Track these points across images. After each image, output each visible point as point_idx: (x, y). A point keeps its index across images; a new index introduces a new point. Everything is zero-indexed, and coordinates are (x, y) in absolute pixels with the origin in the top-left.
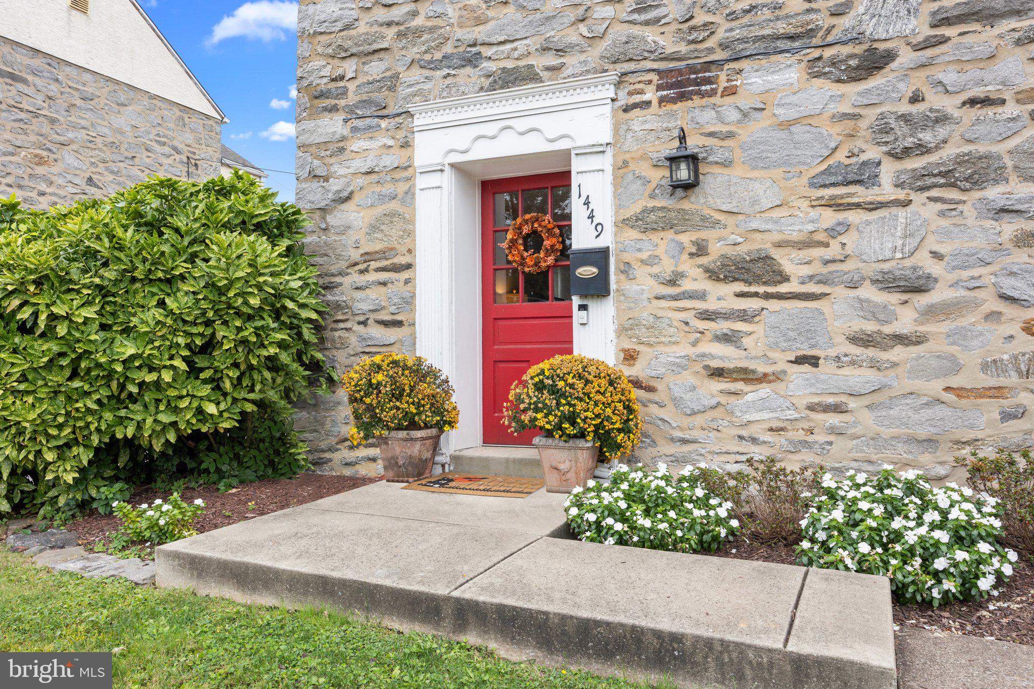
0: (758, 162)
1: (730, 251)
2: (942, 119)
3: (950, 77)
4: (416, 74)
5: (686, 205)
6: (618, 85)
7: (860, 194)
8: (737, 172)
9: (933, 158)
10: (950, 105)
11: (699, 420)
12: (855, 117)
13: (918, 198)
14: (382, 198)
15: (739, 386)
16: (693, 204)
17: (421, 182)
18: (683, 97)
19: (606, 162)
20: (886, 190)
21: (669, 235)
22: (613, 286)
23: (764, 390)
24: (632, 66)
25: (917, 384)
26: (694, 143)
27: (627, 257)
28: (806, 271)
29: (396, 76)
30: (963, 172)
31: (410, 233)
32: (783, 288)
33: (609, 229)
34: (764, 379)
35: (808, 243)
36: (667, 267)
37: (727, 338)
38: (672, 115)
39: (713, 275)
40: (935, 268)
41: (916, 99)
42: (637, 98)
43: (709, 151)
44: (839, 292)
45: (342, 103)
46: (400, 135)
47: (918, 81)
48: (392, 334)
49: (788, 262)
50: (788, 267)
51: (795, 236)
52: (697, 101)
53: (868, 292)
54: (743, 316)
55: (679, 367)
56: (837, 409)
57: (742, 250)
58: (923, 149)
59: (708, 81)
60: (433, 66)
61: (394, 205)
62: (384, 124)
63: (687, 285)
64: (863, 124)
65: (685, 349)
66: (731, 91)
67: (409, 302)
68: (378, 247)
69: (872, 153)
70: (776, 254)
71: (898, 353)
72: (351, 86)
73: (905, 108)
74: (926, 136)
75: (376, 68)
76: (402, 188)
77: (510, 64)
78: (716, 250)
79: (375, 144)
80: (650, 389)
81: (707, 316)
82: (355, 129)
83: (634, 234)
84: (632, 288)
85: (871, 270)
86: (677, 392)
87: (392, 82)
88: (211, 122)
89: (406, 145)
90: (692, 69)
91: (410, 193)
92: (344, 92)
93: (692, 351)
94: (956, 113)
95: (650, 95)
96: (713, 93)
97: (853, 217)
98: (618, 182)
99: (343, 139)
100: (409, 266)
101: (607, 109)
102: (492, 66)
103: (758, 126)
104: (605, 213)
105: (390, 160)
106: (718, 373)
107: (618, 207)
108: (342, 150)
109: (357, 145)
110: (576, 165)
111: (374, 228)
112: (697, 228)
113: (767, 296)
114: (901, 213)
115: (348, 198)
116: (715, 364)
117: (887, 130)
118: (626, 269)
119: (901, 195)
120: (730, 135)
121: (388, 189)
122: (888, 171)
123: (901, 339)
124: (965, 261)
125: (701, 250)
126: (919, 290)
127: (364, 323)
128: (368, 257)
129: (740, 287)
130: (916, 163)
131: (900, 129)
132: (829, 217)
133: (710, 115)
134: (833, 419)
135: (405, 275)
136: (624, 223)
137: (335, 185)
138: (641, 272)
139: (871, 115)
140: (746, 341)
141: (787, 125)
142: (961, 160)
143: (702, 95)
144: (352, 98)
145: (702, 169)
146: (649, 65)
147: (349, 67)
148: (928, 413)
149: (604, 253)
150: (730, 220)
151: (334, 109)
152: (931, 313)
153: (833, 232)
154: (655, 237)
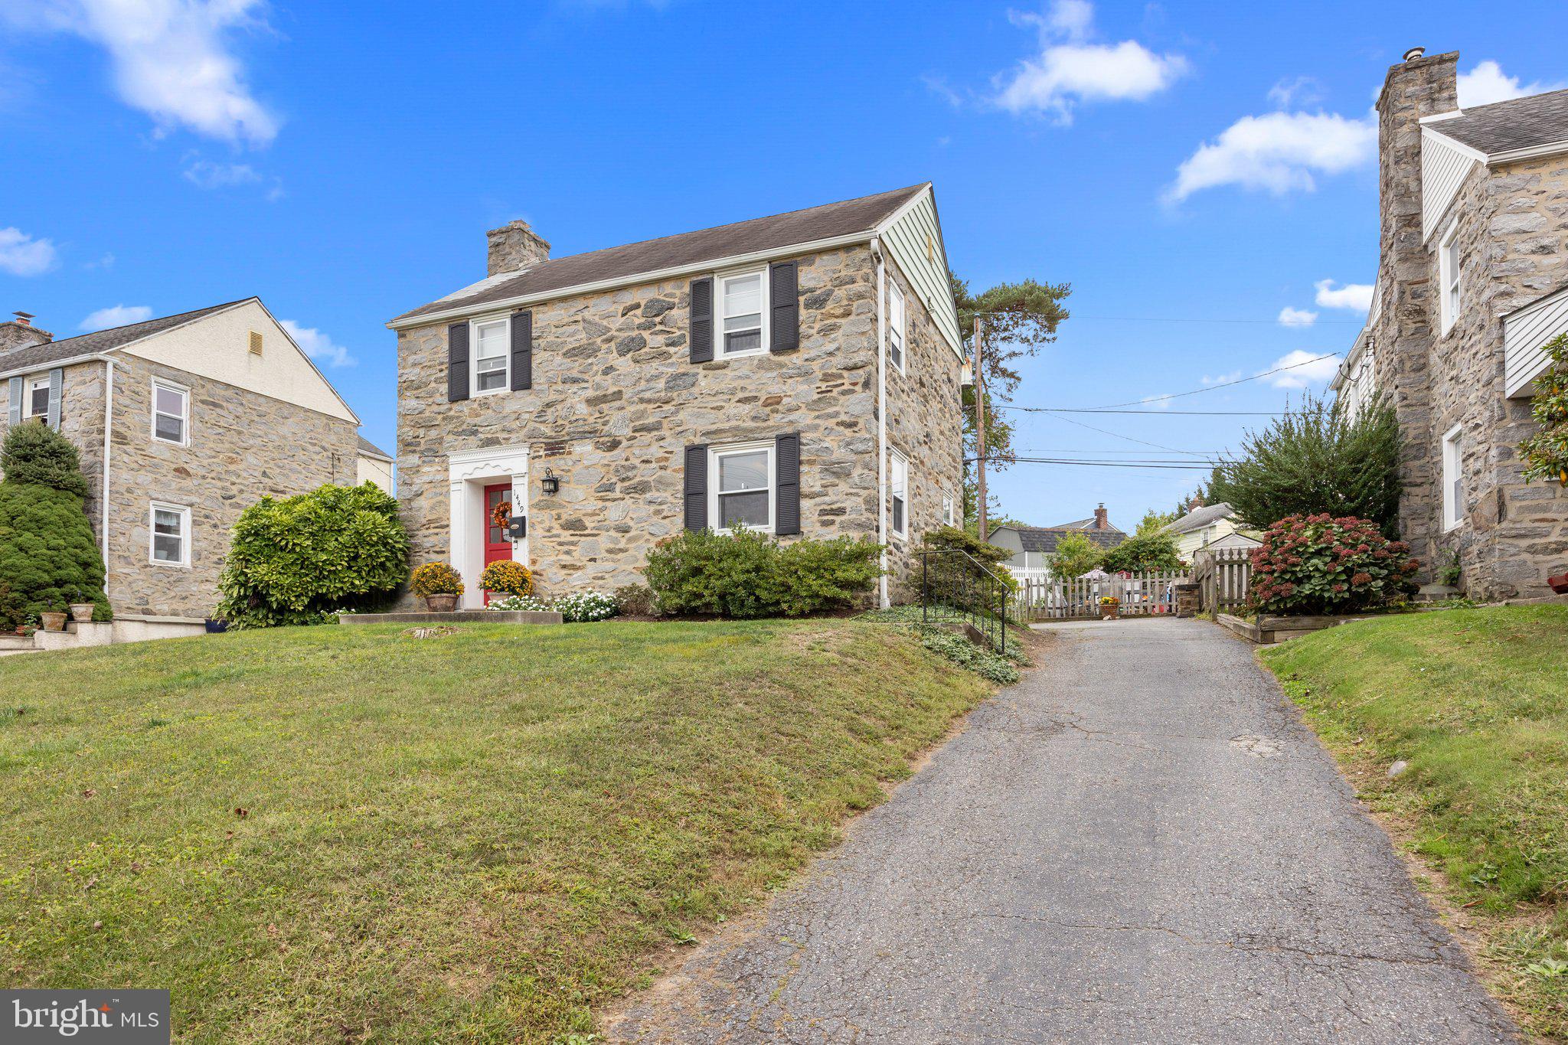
0: (579, 482)
1: (569, 518)
2: (634, 467)
3: (637, 452)
4: (451, 437)
5: (554, 499)
6: (530, 448)
7: (611, 495)
8: (572, 485)
9: (632, 482)
10: (636, 462)
11: (558, 586)
12: (609, 465)
13: (627, 497)
14: (436, 494)
15: (572, 571)
16: (557, 498)
17: (453, 487)
18: (553, 454)
19: (526, 480)
20: (617, 494)
21: (548, 511)
22: (527, 532)
23: (580, 573)
24: (535, 440)
25: (626, 567)
26: (556, 473)
27: (533, 520)
28: (593, 525)
29: (442, 438)
30: (640, 487)
31: (448, 511)
32: (586, 532)
33: (526, 508)
34: (579, 568)
35: (594, 514)
36: (547, 524)
37: (568, 553)
38: (549, 462)
39: (564, 527)
40: (631, 523)
41: (626, 460)
42: (537, 454)
43: (562, 477)
44: (603, 533)
45: (418, 449)
46: (444, 465)
47: (628, 453)
48: (440, 557)
49: (589, 523)
50: (587, 524)
51: (590, 512)
52: (558, 456)
53: (612, 533)
54: (573, 543)
55: (551, 565)
56: (602, 578)
57: (573, 517)
58: (628, 479)
59: (563, 448)
60: (458, 434)
61: (441, 498)
62: (437, 460)
63: (554, 532)
64: (612, 468)
65: (554, 558)
66: (570, 453)
67: (447, 542)
68: (434, 517)
69: (614, 480)
70: (584, 519)
71: (621, 556)
72: (423, 441)
73: (624, 463)
74: (630, 474)
75: (433, 434)
76: (446, 489)
77: (489, 436)
78: (565, 517)
79: (433, 469)
80: (541, 575)
81: (561, 544)
82: (424, 462)
83: (536, 511)
84: (535, 533)
85: (612, 525)
86: (550, 575)
87: (440, 440)
88: (350, 426)
89: (447, 470)
90: (557, 443)
91: (448, 492)
92: (419, 444)
93: (555, 558)
94: (638, 465)
95: (542, 453)
96: (563, 453)
97: (608, 504)
98: (530, 489)
99: (419, 466)
100: (448, 526)
101: (525, 458)
102: (482, 436)
103: (579, 468)
104: (525, 503)
105: (439, 477)
106: (564, 567)
107: (530, 500)
108: (418, 471)
109: (425, 469)
110: (514, 482)
111: (432, 508)
112: (558, 508)
113: (581, 535)
114: (622, 502)
115: (421, 494)
116: (563, 563)
117: (617, 471)
118: (533, 525)
119: (621, 496)
120: (569, 471)
121: (438, 490)
122: (619, 487)
123: (621, 550)
124: (640, 521)
125: (559, 518)
126: (627, 532)
127: (428, 553)
128: (430, 521)
129: (572, 532)
130: (627, 484)
131: (622, 470)
132: (600, 504)
133: (562, 462)
134: (601, 582)
135: (446, 530)
136: (532, 506)
137: (415, 488)
138: (538, 526)
139: (613, 465)
140: (574, 554)
141: (587, 467)
142: (639, 483)
143: (560, 454)
144: (422, 447)
145: (560, 484)
146: (541, 440)
147: (421, 432)
148: (629, 578)
149: (523, 518)
150: (569, 505)
151: (414, 452)
152: (630, 540)
153: (602, 510)
154: (543, 512)
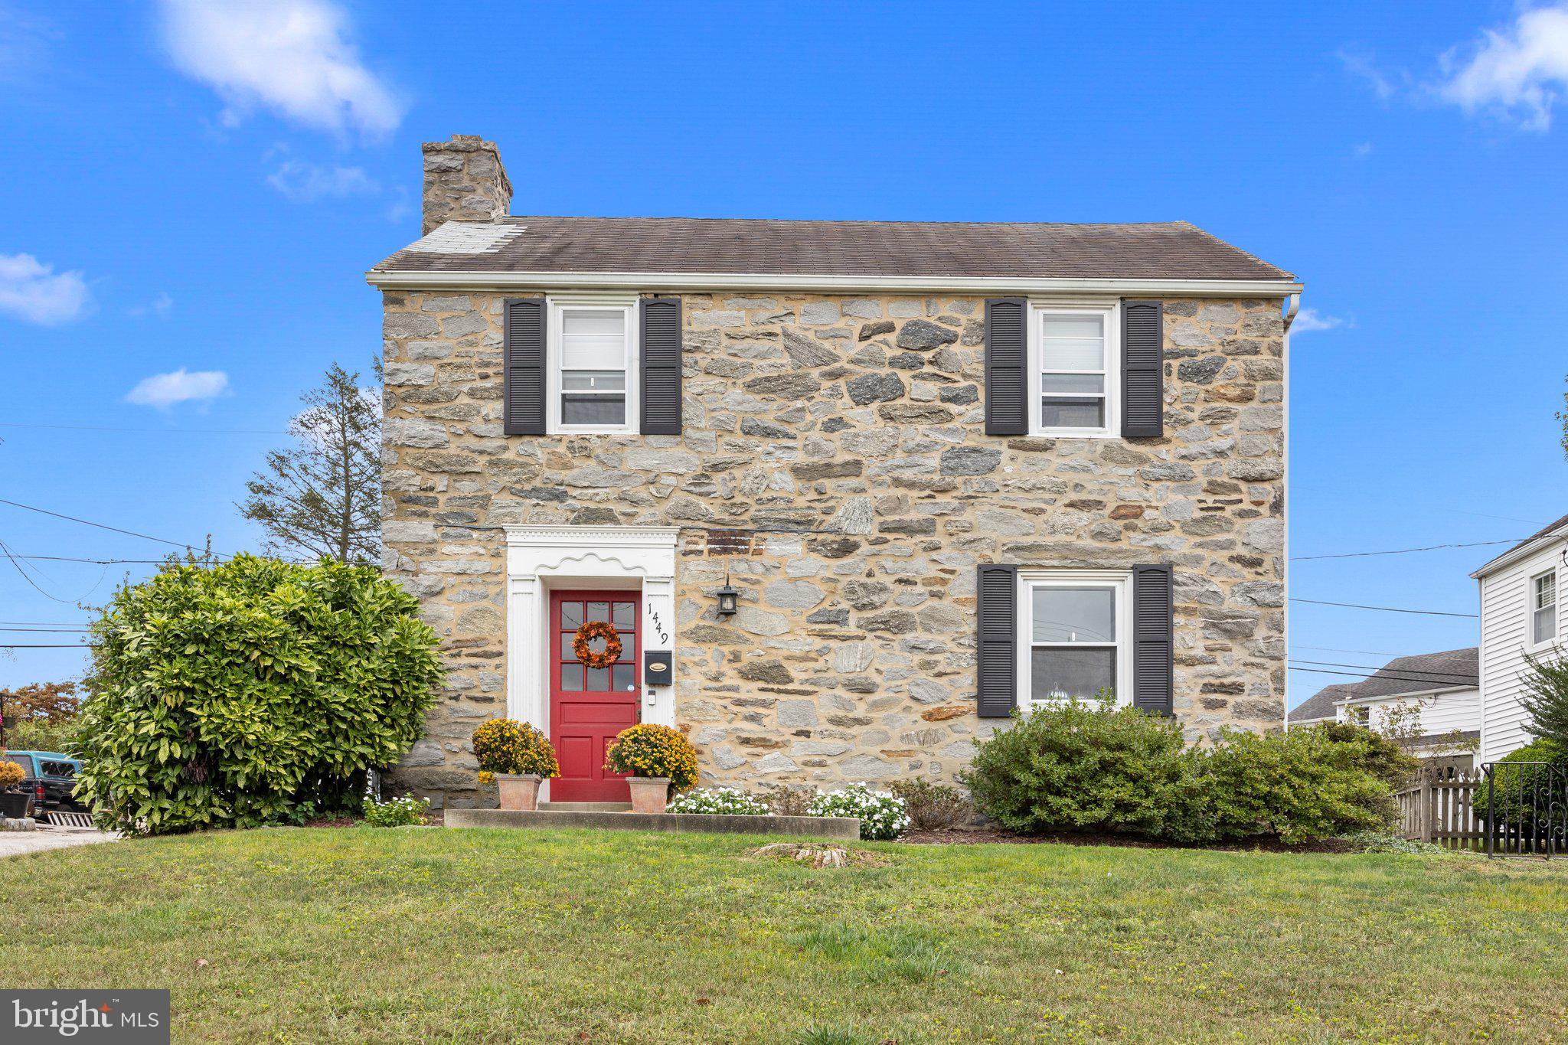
0: (774, 602)
1: (756, 660)
2: (883, 589)
3: (889, 564)
4: (506, 499)
5: (726, 626)
6: (679, 535)
7: (837, 630)
8: (761, 607)
9: (878, 612)
10: (888, 581)
11: (732, 773)
12: (835, 581)
13: (870, 636)
14: (473, 596)
15: (760, 750)
16: (730, 626)
17: (512, 588)
18: (725, 551)
19: (670, 590)
20: (852, 629)
21: (714, 646)
22: (674, 679)
23: (776, 753)
24: (689, 523)
25: (866, 749)
26: (734, 584)
27: (683, 659)
28: (804, 676)
29: (488, 497)
30: (894, 622)
31: (502, 628)
32: (790, 687)
33: (671, 638)
34: (776, 745)
35: (805, 659)
36: (712, 668)
37: (753, 718)
38: (718, 563)
39: (745, 675)
40: (877, 679)
41: (870, 575)
42: (693, 547)
43: (744, 591)
44: (824, 691)
45: (433, 511)
46: (492, 546)
47: (871, 563)
48: (483, 709)
49: (793, 670)
50: (793, 673)
51: (798, 653)
52: (735, 555)
53: (840, 691)
54: (764, 704)
55: (717, 738)
56: (821, 764)
57: (764, 660)
58: (873, 606)
59: (743, 543)
60: (527, 494)
61: (484, 604)
62: (475, 534)
63: (726, 681)
64: (840, 586)
65: (724, 725)
66: (758, 552)
67: (501, 683)
68: (470, 636)
69: (845, 605)
70: (785, 664)
71: (856, 730)
72: (442, 498)
73: (864, 579)
74: (875, 599)
75: (467, 487)
76: (493, 590)
77: (592, 506)
78: (747, 658)
79: (466, 551)
80: (699, 751)
81: (740, 703)
82: (446, 535)
83: (689, 643)
84: (687, 681)
85: (842, 678)
86: (718, 754)
87: (485, 501)
89: (497, 555)
90: (732, 533)
91: (502, 595)
92: (435, 502)
93: (729, 727)
94: (891, 587)
95: (702, 546)
96: (746, 552)
97: (833, 644)
98: (678, 605)
99: (434, 541)
100: (500, 654)
101: (672, 552)
102: (578, 504)
103: (775, 579)
104: (669, 626)
105: (483, 565)
106: (746, 741)
107: (678, 623)
108: (432, 551)
109: (449, 548)
110: (646, 590)
111: (466, 620)
112: (734, 643)
113: (779, 691)
114: (860, 644)
115: (439, 593)
116: (744, 735)
117: (853, 592)
118: (683, 667)
119: (860, 632)
120: (757, 582)
121: (478, 589)
122: (853, 617)
123: (858, 721)
124: (896, 675)
125: (736, 658)
126: (868, 692)
127: (456, 698)
128: (460, 644)
129: (762, 684)
130: (869, 614)
131: (861, 592)
132: (818, 643)
133: (743, 566)
134: (818, 771)
135: (497, 661)
136: (682, 635)
137: (425, 581)
138: (693, 670)
139: (845, 581)
140: (765, 721)
141: (794, 580)
142: (894, 615)
143: (740, 552)
144: (442, 508)
145: (739, 602)
146: (701, 524)
147: (441, 482)
148: (871, 766)
149: (668, 654)
150: (757, 639)
151: (424, 515)
152: (875, 705)
153: (821, 652)
154: (705, 647)
